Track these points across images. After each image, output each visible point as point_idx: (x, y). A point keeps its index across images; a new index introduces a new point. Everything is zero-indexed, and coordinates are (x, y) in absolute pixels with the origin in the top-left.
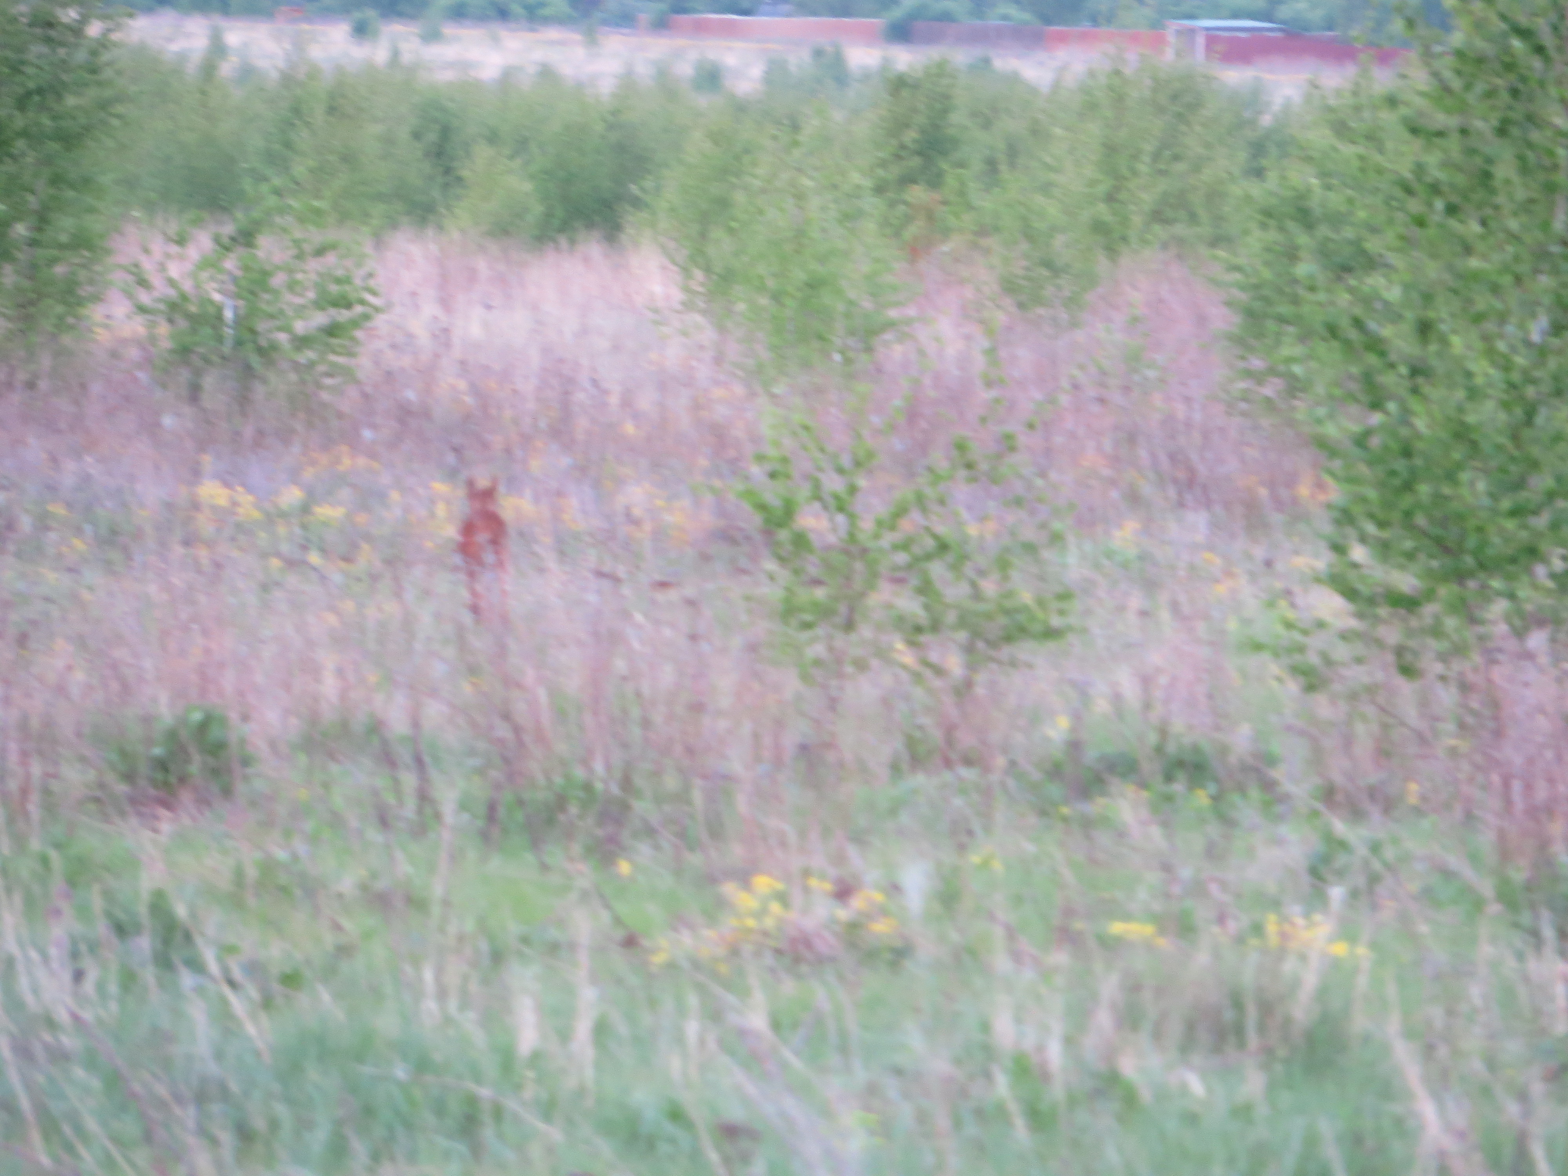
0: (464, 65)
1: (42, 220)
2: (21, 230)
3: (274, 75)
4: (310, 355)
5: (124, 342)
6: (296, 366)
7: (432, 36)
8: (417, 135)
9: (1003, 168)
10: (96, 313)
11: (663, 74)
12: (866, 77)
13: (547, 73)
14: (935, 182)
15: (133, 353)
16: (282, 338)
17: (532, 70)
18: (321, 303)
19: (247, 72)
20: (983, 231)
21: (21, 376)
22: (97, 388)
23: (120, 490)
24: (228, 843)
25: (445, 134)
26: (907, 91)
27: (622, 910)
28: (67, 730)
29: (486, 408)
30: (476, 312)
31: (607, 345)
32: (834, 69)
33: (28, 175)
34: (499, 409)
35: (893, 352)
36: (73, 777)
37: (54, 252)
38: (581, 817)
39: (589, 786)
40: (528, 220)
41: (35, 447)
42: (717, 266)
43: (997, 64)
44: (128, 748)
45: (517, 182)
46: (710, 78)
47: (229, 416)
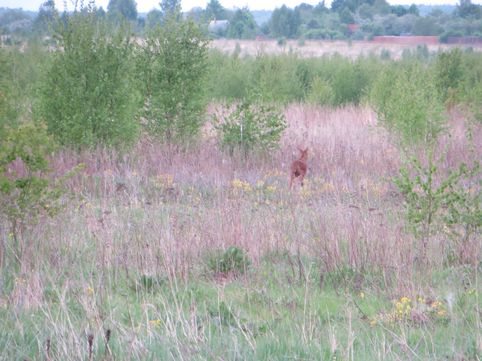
0: (312, 53)
1: (186, 102)
2: (180, 105)
3: (255, 57)
4: (265, 141)
5: (211, 138)
6: (261, 144)
7: (302, 44)
8: (297, 74)
9: (477, 81)
10: (203, 129)
11: (372, 54)
12: (434, 54)
13: (336, 55)
14: (455, 86)
15: (214, 141)
16: (257, 136)
17: (331, 54)
18: (269, 125)
19: (247, 56)
20: (470, 101)
21: (181, 149)
22: (203, 152)
23: (210, 182)
24: (243, 288)
25: (306, 73)
26: (445, 59)
27: (362, 308)
28: (195, 254)
29: (319, 156)
30: (316, 127)
31: (355, 137)
32: (424, 52)
33: (182, 89)
34: (323, 156)
35: (443, 138)
36: (198, 268)
37: (190, 111)
38: (349, 279)
39: (351, 270)
40: (331, 99)
41: (185, 170)
42: (388, 113)
43: (474, 49)
44: (213, 260)
45: (328, 88)
46: (386, 55)
47: (242, 160)
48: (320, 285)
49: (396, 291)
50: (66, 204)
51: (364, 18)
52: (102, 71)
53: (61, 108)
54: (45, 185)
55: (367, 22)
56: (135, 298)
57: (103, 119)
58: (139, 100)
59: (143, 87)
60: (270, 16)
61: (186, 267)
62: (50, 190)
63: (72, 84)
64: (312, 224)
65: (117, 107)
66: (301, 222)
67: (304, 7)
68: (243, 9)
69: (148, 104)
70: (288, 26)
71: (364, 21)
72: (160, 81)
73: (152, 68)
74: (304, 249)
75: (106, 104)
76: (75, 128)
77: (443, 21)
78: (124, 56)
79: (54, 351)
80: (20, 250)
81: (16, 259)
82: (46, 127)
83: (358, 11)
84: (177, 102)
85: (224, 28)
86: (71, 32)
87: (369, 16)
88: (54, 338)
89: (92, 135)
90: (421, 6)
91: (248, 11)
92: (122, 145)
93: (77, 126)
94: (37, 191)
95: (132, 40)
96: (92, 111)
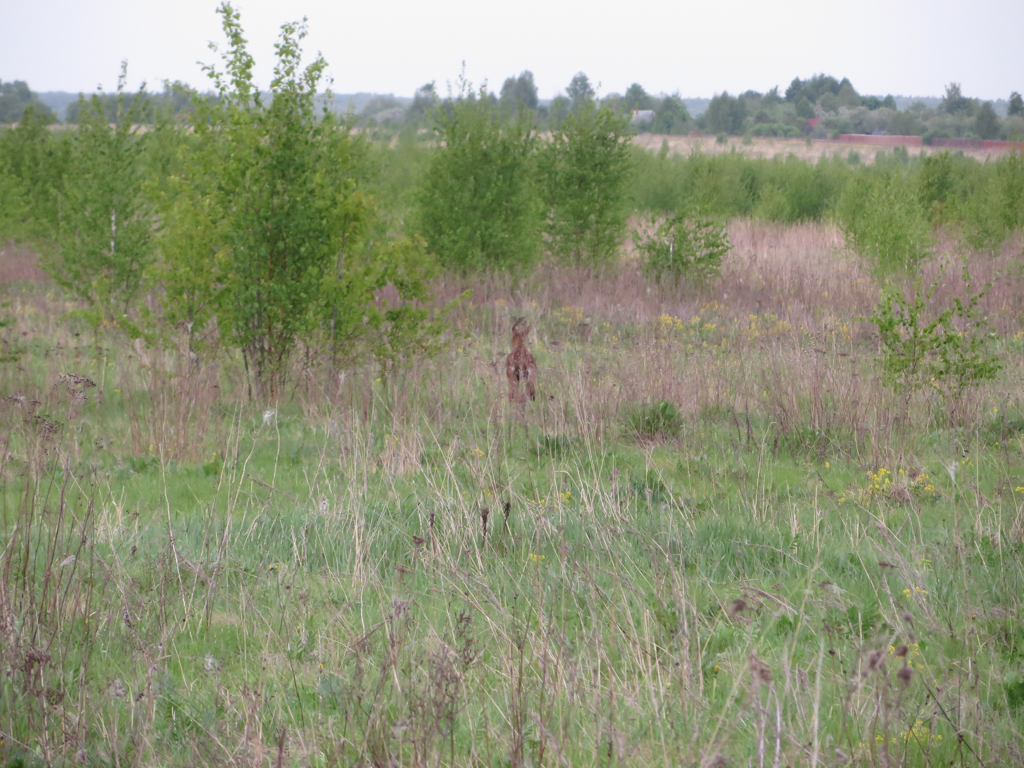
0: (761, 154)
1: (601, 213)
2: (592, 217)
3: (687, 157)
4: (702, 265)
5: (632, 260)
6: (697, 270)
7: (748, 142)
8: (742, 180)
9: (969, 194)
10: (621, 249)
11: (836, 157)
12: (915, 159)
13: (791, 156)
14: (942, 200)
15: (635, 265)
16: (692, 258)
17: (785, 155)
18: (707, 246)
19: (677, 156)
20: (961, 219)
21: (592, 273)
22: (621, 278)
23: (630, 317)
24: (674, 454)
25: (753, 180)
26: (931, 164)
27: (826, 480)
28: (613, 410)
29: (770, 286)
30: (766, 249)
31: (816, 261)
32: (903, 156)
33: (596, 196)
34: (775, 286)
35: (927, 265)
36: (615, 428)
37: (605, 225)
38: (810, 445)
39: (813, 433)
40: (785, 213)
41: (598, 301)
42: (859, 231)
43: (965, 154)
44: (636, 417)
45: (780, 198)
46: (855, 158)
47: (671, 289)
48: (774, 453)
49: (870, 459)
50: (449, 341)
51: (827, 111)
52: (495, 173)
53: (441, 219)
54: (423, 317)
55: (830, 116)
56: (536, 465)
57: (494, 234)
58: (541, 211)
59: (547, 192)
60: (706, 107)
61: (602, 425)
62: (428, 325)
63: (456, 189)
64: (763, 372)
65: (514, 218)
66: (748, 370)
67: (751, 95)
68: (673, 96)
69: (552, 216)
70: (731, 119)
71: (827, 115)
72: (568, 185)
73: (558, 169)
74: (752, 404)
75: (500, 215)
76: (459, 244)
77: (926, 118)
78: (524, 154)
79: (439, 528)
80: (390, 400)
81: (387, 413)
82: (426, 244)
83: (818, 102)
84: (590, 214)
85: (648, 120)
86: (457, 122)
87: (833, 108)
88: (439, 511)
89: (480, 254)
90: (898, 97)
91: (679, 99)
92: (519, 267)
93: (462, 244)
94: (412, 325)
95: (533, 134)
96: (480, 224)
